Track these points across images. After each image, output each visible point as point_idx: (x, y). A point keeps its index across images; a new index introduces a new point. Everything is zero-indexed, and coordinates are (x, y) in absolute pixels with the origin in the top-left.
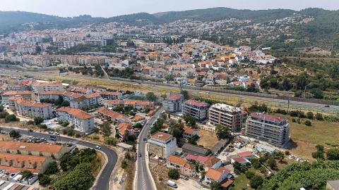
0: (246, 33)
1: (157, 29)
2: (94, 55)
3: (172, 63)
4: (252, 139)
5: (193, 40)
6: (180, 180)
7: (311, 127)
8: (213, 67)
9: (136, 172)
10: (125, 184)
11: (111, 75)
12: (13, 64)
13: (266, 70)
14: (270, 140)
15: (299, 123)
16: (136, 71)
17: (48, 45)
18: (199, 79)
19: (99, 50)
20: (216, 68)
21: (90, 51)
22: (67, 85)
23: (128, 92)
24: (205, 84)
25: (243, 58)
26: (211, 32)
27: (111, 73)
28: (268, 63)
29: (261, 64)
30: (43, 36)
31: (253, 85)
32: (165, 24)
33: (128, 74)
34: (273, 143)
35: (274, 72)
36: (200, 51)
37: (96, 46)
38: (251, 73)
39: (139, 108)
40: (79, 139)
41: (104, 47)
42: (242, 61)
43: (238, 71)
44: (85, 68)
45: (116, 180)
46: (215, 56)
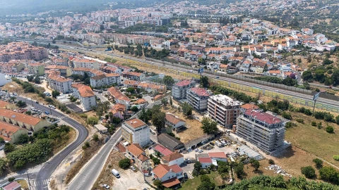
0: (329, 12)
1: (225, 8)
2: (145, 34)
3: (213, 46)
4: (241, 139)
5: (251, 21)
6: (129, 170)
7: (331, 135)
8: (256, 52)
9: (96, 155)
10: (75, 165)
11: (148, 56)
12: (76, 40)
13: (318, 59)
14: (259, 144)
15: (320, 128)
16: (172, 53)
17: (113, 24)
18: (233, 65)
19: (153, 30)
20: (259, 54)
21: (145, 30)
22: (105, 62)
23: (153, 74)
24: (238, 70)
25: (297, 43)
26: (286, 11)
27: (149, 53)
28: (325, 50)
29: (316, 51)
30: (112, 16)
31: (293, 77)
32: (237, 3)
33: (163, 55)
34: (262, 148)
35: (327, 62)
36: (253, 33)
37: (152, 26)
38: (300, 61)
39: (149, 91)
40: (68, 115)
41: (159, 27)
42: (295, 47)
43: (284, 59)
44: (129, 47)
45: (70, 159)
46: (267, 39)
